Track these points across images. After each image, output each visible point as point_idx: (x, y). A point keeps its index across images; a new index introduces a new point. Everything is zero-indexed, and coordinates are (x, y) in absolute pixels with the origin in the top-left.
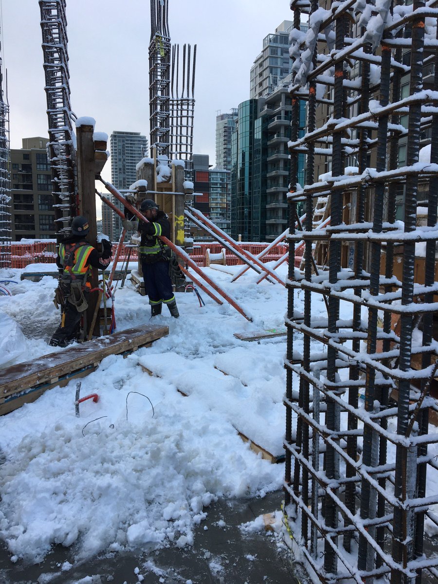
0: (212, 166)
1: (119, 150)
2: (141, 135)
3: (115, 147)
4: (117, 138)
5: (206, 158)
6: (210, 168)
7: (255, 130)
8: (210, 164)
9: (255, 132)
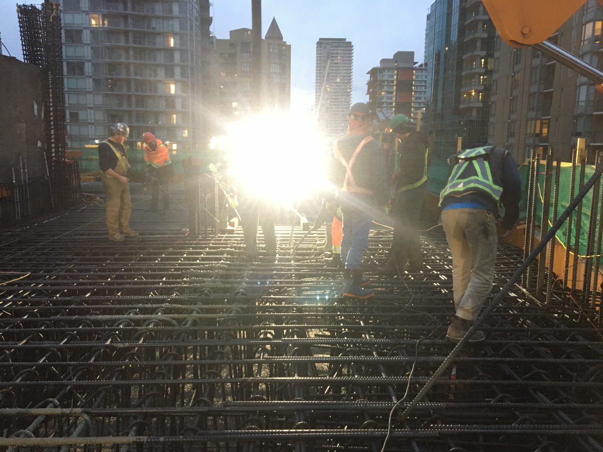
0: (417, 63)
1: (324, 57)
2: (347, 40)
3: (321, 57)
4: (323, 45)
5: (411, 54)
6: (415, 66)
7: (452, 28)
8: (415, 61)
9: (452, 30)
